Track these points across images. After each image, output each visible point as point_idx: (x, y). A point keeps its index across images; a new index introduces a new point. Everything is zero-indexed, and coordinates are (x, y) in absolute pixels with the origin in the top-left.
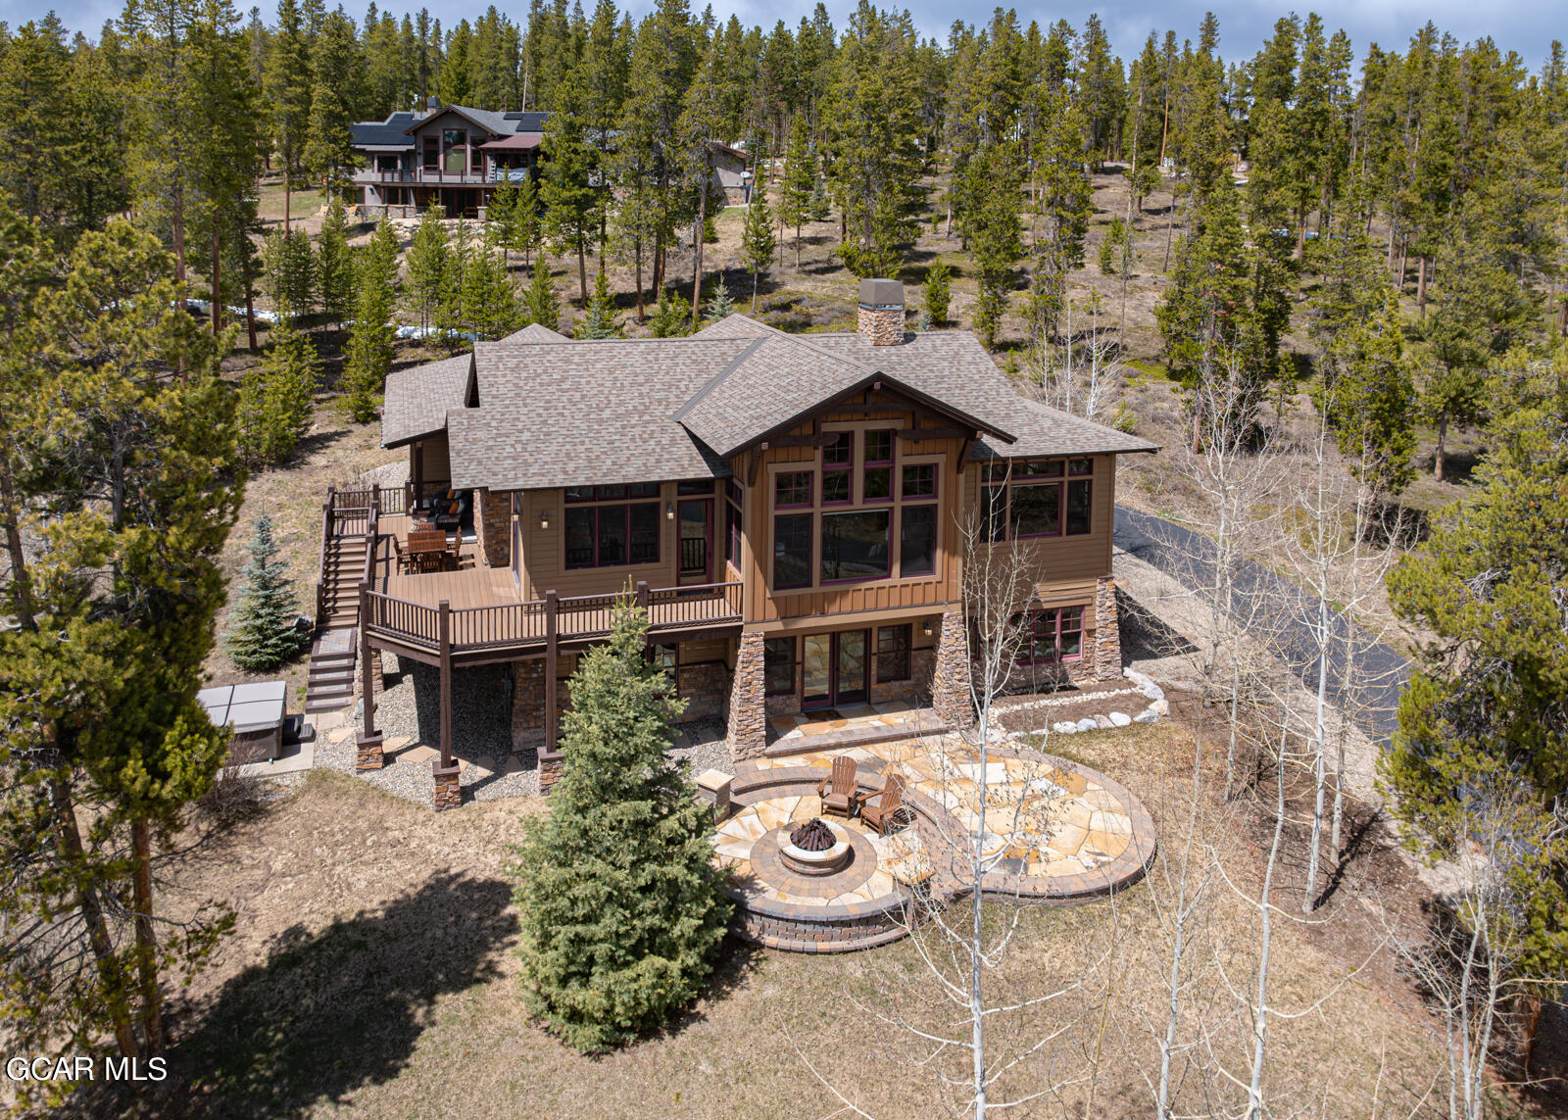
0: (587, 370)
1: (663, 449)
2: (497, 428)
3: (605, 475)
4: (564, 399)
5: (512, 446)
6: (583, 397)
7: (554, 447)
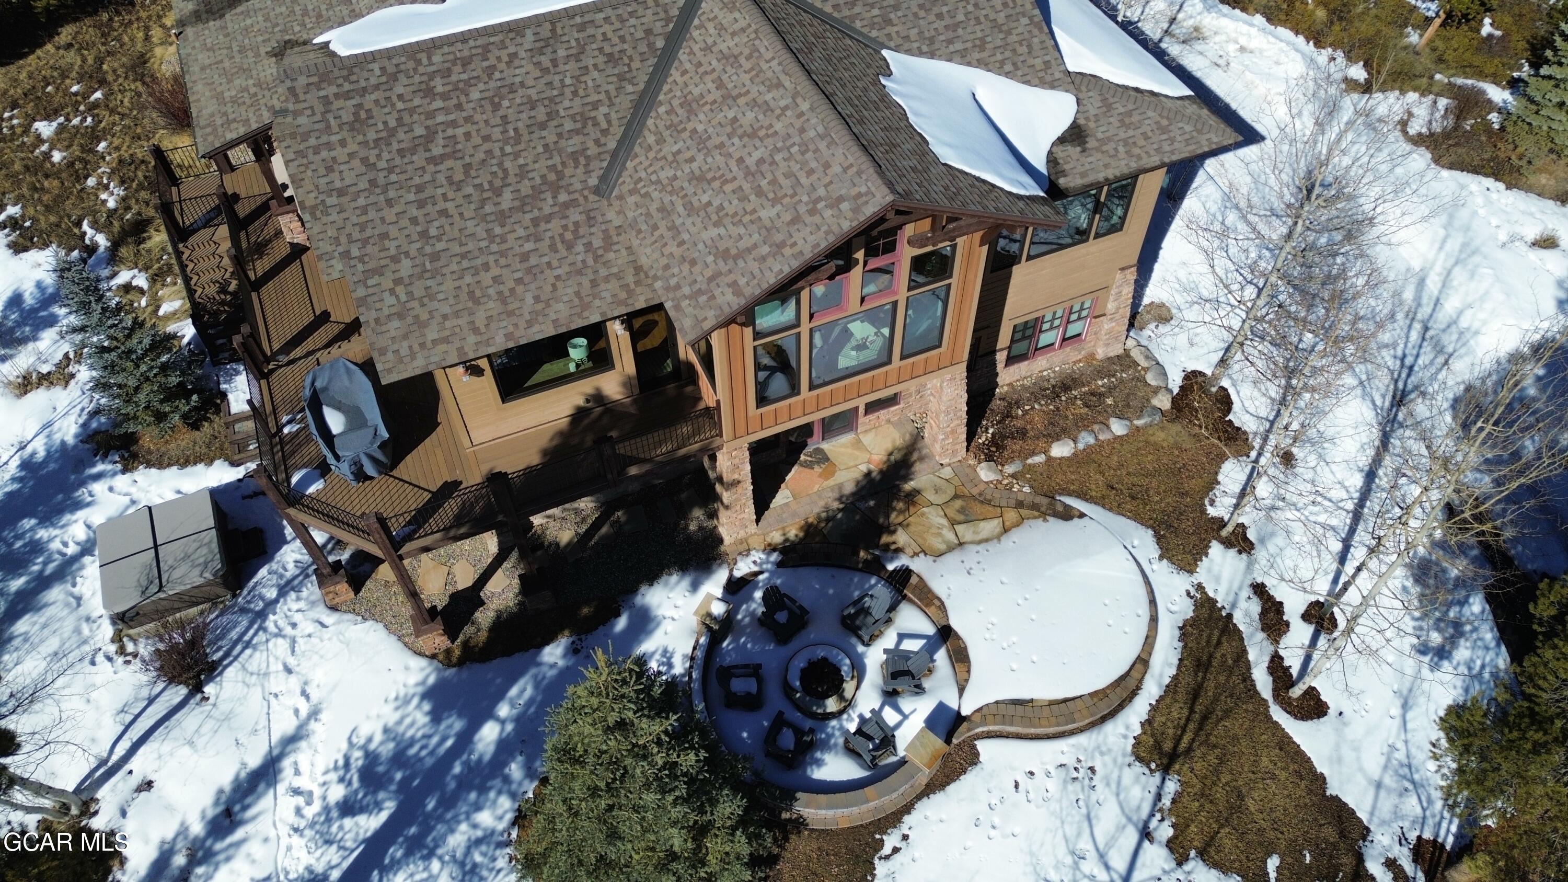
0: (459, 107)
1: (596, 258)
2: (361, 259)
3: (530, 323)
4: (441, 178)
5: (392, 292)
6: (467, 167)
7: (449, 284)
